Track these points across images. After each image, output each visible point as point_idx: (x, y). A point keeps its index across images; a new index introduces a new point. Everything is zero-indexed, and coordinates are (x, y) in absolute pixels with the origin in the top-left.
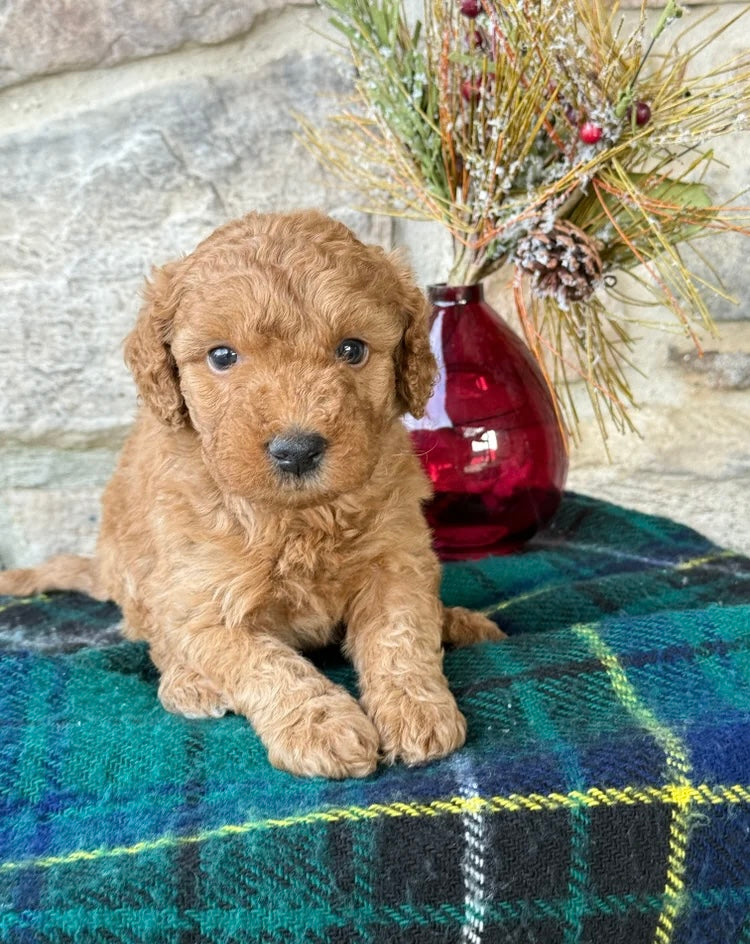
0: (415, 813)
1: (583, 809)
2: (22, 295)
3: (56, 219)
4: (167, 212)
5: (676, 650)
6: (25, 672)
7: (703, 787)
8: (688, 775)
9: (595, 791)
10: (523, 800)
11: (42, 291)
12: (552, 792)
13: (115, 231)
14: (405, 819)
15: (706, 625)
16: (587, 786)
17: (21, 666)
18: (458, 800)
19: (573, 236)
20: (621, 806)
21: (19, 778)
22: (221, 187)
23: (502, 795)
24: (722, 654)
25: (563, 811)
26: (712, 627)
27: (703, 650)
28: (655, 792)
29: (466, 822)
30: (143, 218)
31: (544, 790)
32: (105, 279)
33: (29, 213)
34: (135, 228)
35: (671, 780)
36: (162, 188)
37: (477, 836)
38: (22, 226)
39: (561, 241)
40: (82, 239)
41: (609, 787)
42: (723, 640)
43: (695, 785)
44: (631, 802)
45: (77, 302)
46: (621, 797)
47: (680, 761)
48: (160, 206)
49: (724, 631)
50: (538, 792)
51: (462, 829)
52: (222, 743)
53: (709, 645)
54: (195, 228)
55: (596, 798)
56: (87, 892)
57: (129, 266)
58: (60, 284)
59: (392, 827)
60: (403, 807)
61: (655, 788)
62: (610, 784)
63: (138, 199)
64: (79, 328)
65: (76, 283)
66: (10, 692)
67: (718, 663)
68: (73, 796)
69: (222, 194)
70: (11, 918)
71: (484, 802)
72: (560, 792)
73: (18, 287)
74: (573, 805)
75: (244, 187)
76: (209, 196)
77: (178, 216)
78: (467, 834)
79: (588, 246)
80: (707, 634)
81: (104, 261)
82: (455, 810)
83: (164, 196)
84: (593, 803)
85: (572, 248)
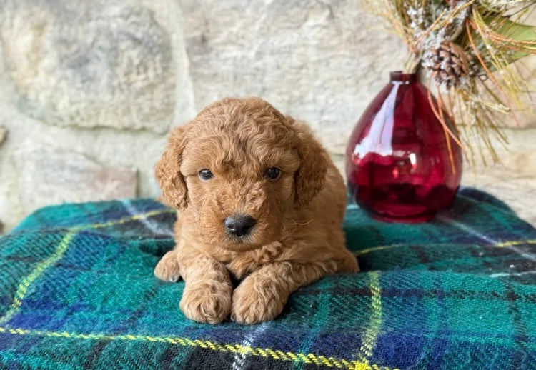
0: (214, 348)
1: (301, 363)
2: (235, 58)
3: (254, 21)
4: (306, 20)
5: (415, 291)
6: (104, 246)
7: (375, 366)
8: (369, 358)
9: (311, 356)
10: (272, 353)
11: (243, 57)
12: (289, 351)
13: (280, 28)
14: (208, 350)
15: (438, 281)
16: (308, 353)
17: (103, 242)
18: (238, 346)
19: (450, 52)
20: (324, 366)
21: (67, 294)
22: (335, 8)
23: (262, 348)
24: (441, 298)
25: (290, 362)
26: (441, 282)
27: (430, 293)
28: (346, 363)
29: (236, 357)
30: (293, 23)
31: (285, 349)
32: (272, 53)
33: (241, 17)
34: (289, 28)
35: (357, 359)
36: (304, 8)
37: (239, 366)
38: (239, 24)
39: (442, 54)
40: (265, 32)
41: (321, 355)
42: (445, 290)
43: (371, 364)
44: (329, 365)
45: (259, 64)
46: (325, 361)
47: (368, 349)
48: (302, 17)
49: (446, 286)
50: (282, 350)
51: (232, 360)
52: (164, 295)
53: (435, 292)
54: (318, 29)
55: (311, 359)
56: (48, 351)
57: (285, 47)
58: (252, 54)
59: (198, 352)
60: (210, 344)
61: (346, 361)
62: (321, 353)
63: (292, 12)
64: (259, 77)
65: (259, 55)
66: (93, 254)
67: (436, 303)
68: (85, 306)
69: (334, 11)
70: (12, 355)
71: (251, 350)
72: (293, 352)
73: (234, 54)
74: (297, 360)
75: (346, 8)
76: (327, 12)
77: (311, 22)
78: (234, 363)
79: (458, 58)
80: (437, 285)
81: (273, 44)
82: (234, 350)
83: (305, 12)
84: (308, 361)
85: (447, 59)
